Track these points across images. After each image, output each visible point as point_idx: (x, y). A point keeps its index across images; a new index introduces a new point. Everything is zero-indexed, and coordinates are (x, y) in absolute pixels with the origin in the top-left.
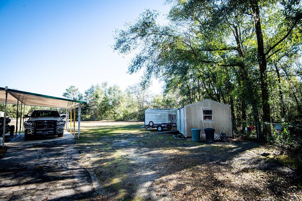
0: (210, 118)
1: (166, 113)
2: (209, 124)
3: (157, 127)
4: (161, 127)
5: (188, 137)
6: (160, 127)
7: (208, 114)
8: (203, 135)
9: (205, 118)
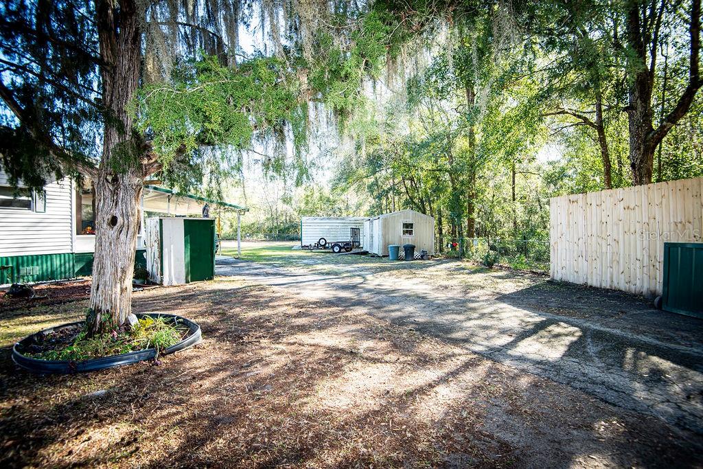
0: (411, 233)
1: (337, 224)
2: (409, 240)
3: (333, 247)
4: (339, 246)
5: (384, 256)
6: (337, 247)
7: (408, 228)
8: (402, 253)
9: (405, 232)
